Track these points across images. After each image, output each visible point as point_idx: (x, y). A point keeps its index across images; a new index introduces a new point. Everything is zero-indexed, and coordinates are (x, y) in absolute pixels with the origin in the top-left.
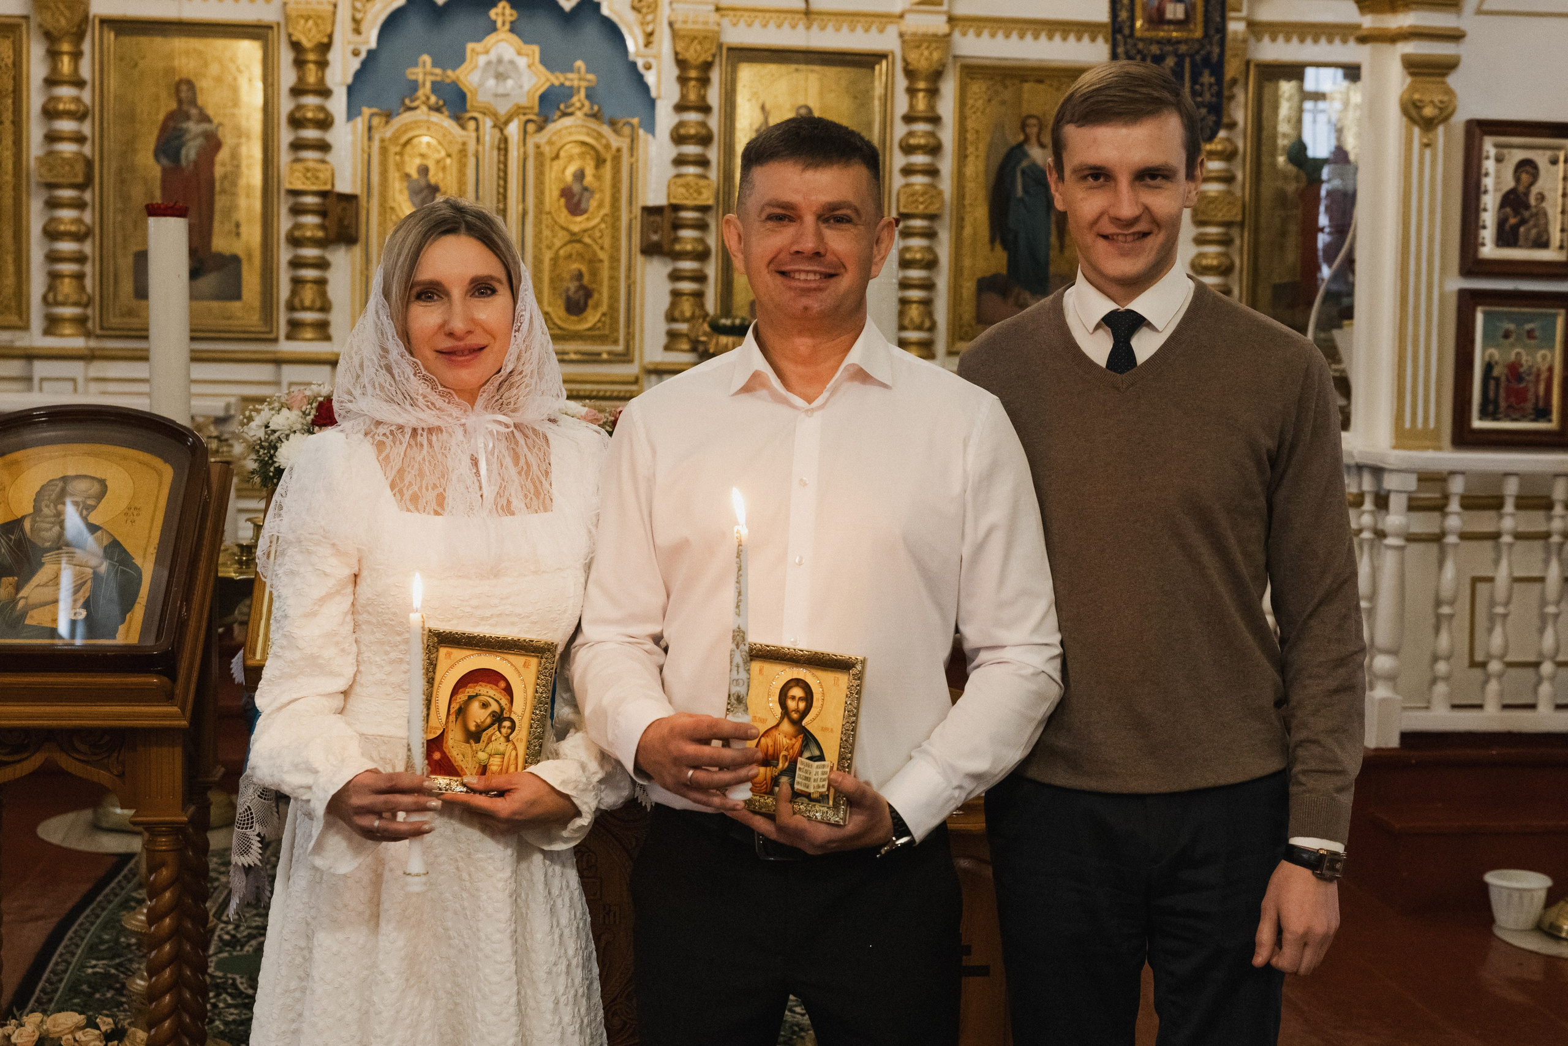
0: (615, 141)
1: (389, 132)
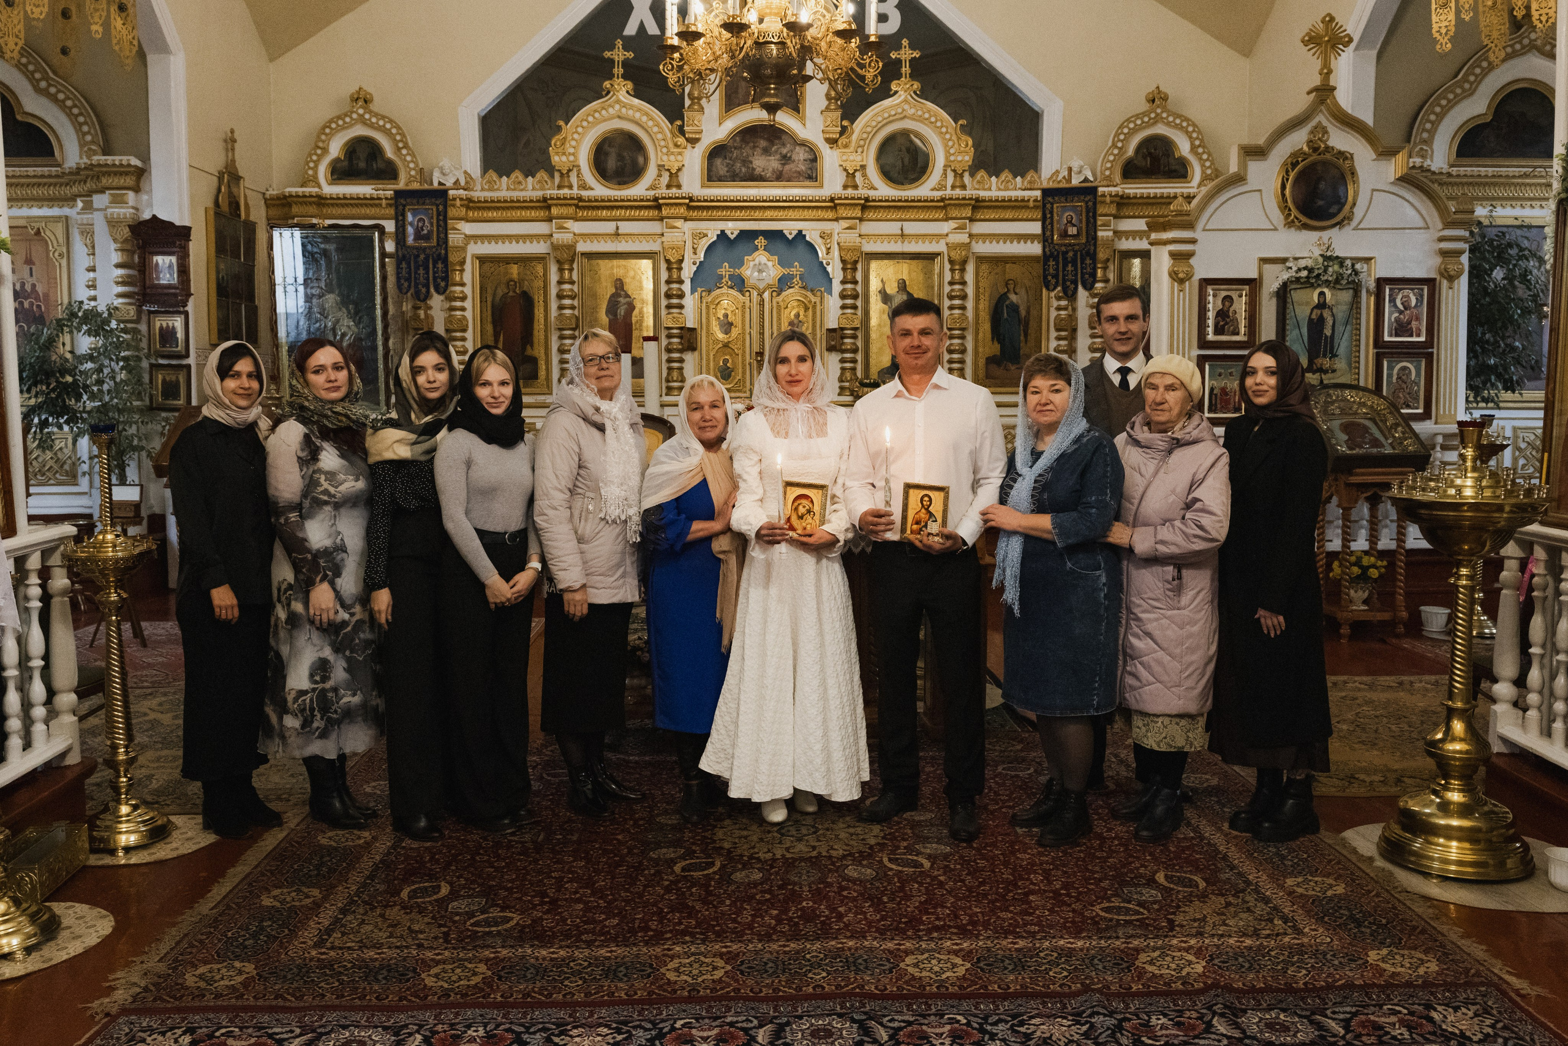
0: (813, 299)
1: (710, 299)
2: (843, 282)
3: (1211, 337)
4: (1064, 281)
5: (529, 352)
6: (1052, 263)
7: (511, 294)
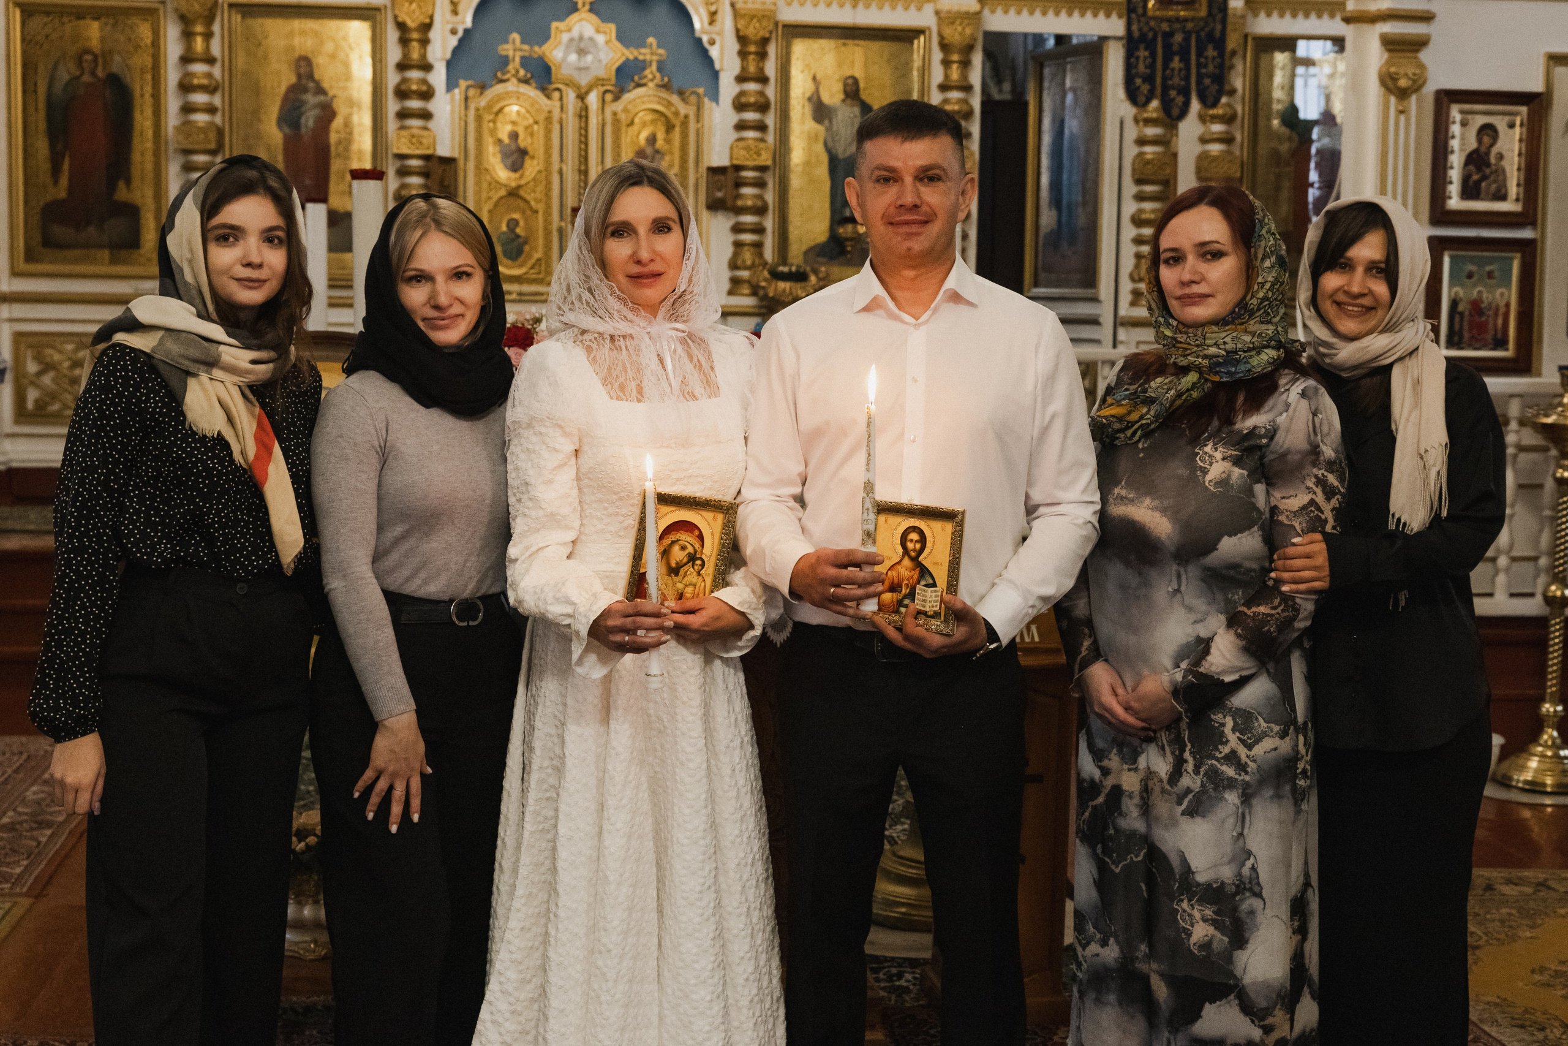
0: (683, 109)
1: (483, 102)
2: (741, 79)
3: (1455, 203)
4: (1165, 89)
5: (122, 194)
6: (1143, 53)
7: (86, 78)
